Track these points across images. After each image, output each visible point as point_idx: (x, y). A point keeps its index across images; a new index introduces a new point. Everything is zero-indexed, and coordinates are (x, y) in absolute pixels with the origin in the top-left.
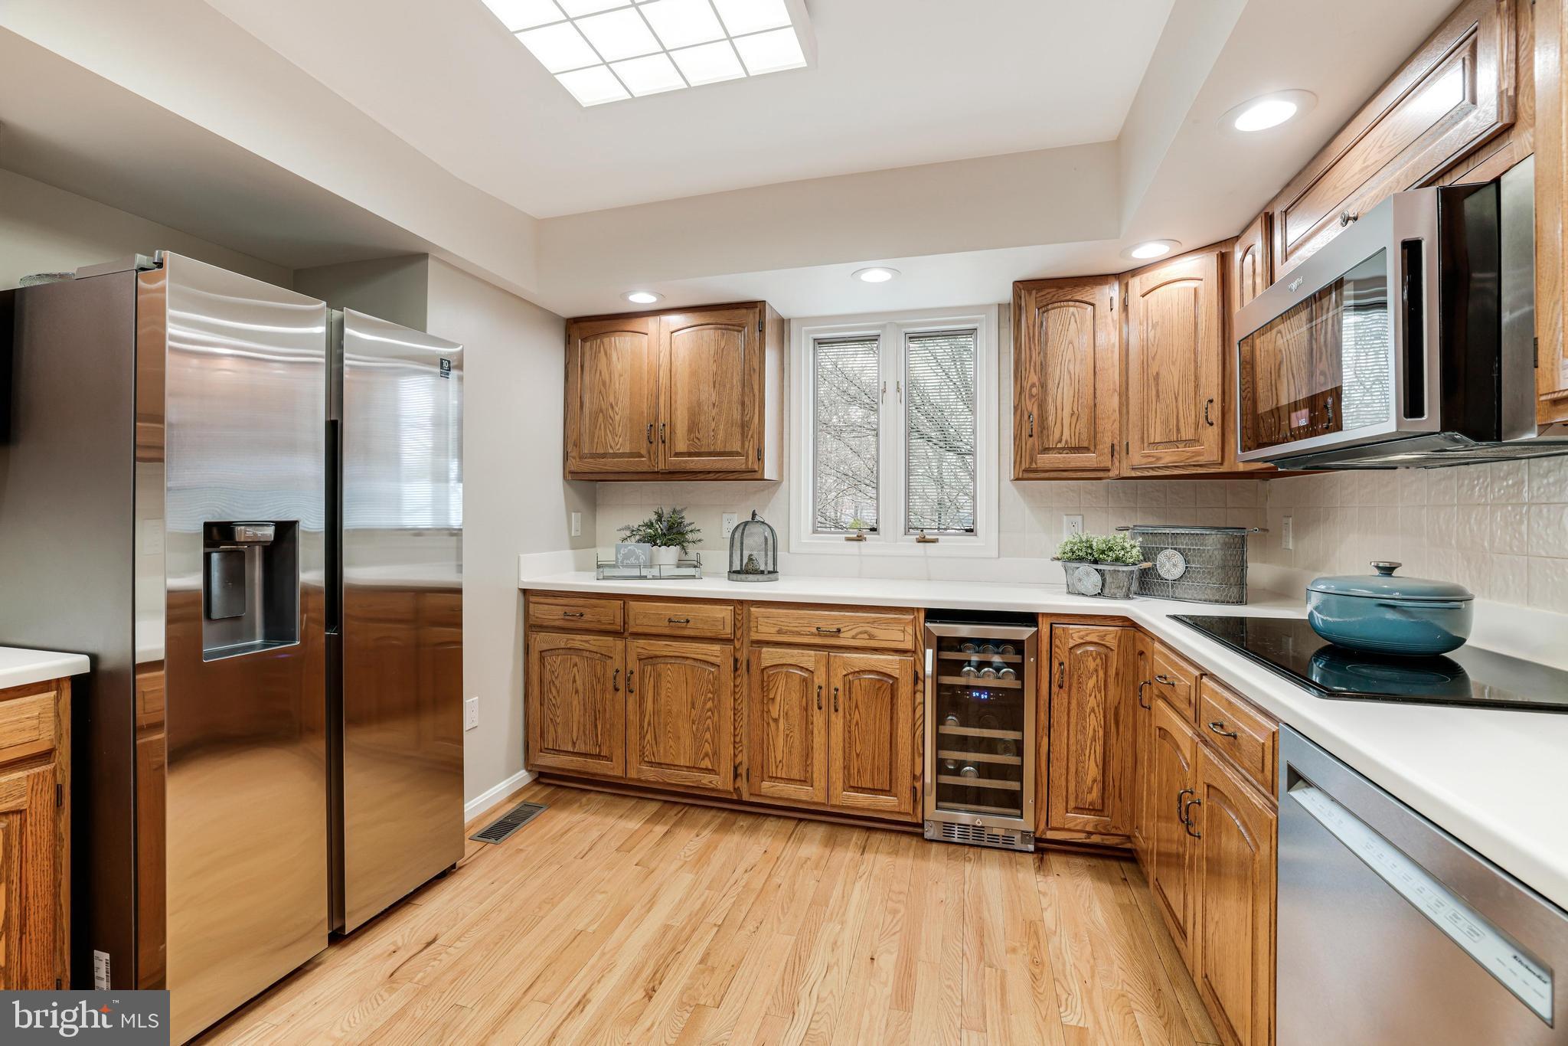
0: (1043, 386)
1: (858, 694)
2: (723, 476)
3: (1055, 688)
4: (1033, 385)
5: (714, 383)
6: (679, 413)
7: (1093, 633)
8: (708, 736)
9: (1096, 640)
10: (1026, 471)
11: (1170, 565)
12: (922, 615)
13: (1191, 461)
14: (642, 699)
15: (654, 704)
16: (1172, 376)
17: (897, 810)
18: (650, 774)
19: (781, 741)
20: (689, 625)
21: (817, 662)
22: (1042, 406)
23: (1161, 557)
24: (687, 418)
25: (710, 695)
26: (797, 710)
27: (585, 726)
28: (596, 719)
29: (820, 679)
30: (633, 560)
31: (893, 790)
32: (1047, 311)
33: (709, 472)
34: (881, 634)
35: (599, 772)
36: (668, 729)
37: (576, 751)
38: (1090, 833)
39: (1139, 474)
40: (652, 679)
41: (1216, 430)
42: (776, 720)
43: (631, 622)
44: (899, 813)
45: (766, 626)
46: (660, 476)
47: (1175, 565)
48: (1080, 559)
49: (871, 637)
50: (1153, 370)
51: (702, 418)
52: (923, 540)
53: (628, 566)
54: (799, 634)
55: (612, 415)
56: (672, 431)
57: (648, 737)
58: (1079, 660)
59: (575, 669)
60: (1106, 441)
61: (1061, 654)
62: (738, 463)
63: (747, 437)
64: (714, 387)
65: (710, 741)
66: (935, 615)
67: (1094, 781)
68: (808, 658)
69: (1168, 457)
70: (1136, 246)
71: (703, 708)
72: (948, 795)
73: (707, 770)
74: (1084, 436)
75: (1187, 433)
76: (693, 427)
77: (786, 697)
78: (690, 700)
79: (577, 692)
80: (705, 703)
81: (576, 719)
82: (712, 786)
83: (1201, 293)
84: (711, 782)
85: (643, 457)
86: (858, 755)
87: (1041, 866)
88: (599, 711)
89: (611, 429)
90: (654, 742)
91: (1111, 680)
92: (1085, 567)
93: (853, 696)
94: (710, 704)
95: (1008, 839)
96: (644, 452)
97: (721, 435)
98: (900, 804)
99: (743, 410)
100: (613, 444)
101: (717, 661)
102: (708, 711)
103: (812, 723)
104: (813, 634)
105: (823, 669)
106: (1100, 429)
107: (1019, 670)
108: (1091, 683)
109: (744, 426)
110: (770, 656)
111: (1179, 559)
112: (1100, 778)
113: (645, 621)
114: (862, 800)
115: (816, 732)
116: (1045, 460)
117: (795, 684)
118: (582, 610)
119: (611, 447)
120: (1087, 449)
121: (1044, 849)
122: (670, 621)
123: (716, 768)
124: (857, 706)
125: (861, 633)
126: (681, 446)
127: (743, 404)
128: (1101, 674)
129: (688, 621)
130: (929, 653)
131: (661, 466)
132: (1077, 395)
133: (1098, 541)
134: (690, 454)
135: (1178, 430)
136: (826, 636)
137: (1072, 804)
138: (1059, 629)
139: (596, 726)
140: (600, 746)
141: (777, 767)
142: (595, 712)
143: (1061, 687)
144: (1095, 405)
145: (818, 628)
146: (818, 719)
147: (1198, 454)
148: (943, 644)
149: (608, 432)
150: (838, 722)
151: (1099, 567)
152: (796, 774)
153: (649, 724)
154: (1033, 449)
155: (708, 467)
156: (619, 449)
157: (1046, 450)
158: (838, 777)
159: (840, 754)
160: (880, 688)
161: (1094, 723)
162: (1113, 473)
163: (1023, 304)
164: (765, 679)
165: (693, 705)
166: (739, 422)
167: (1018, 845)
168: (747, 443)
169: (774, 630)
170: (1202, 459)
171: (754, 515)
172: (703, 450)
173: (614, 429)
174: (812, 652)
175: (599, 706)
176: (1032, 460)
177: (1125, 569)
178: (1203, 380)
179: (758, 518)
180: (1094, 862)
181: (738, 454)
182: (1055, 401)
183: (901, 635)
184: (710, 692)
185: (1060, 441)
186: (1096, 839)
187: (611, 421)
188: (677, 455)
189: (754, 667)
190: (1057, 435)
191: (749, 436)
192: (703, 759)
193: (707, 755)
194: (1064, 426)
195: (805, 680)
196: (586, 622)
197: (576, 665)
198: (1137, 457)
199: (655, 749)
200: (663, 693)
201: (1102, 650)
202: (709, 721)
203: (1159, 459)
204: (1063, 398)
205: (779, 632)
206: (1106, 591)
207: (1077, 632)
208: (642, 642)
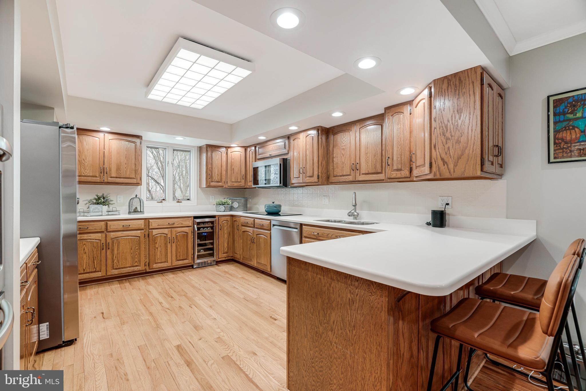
0: (212, 168)
1: (179, 238)
2: (128, 184)
3: (219, 230)
4: (210, 168)
5: (126, 157)
6: (113, 164)
7: (225, 218)
8: (136, 256)
9: (226, 220)
10: (208, 186)
11: (236, 205)
12: (193, 218)
13: (240, 185)
14: (113, 250)
15: (117, 251)
16: (236, 169)
17: (188, 263)
18: (116, 272)
19: (159, 253)
20: (130, 227)
21: (168, 232)
22: (212, 172)
23: (234, 203)
24: (116, 166)
25: (137, 245)
26: (163, 244)
27: (89, 263)
28: (94, 260)
29: (169, 236)
30: (97, 210)
31: (187, 258)
32: (213, 152)
33: (123, 183)
34: (184, 223)
35: (95, 276)
36: (123, 257)
37: (85, 272)
38: (226, 257)
39: (229, 187)
40: (116, 244)
41: (244, 180)
42: (157, 248)
43: (108, 228)
44: (189, 263)
45: (154, 224)
46: (104, 184)
47: (237, 205)
48: (220, 204)
49: (182, 224)
50: (233, 168)
51: (121, 167)
52: (178, 202)
53: (95, 212)
54: (164, 225)
55: (84, 163)
56: (110, 170)
57: (115, 261)
58: (223, 224)
59: (85, 246)
60: (223, 180)
61: (220, 223)
62: (134, 181)
63: (137, 174)
64: (126, 158)
65: (137, 258)
66: (195, 217)
67: (226, 247)
68: (166, 231)
69: (236, 184)
70: (231, 144)
71: (135, 249)
72: (200, 257)
73: (136, 266)
74: (219, 179)
75: (239, 180)
76: (118, 169)
77: (160, 242)
78: (130, 248)
79: (85, 253)
80: (135, 248)
81: (85, 261)
82: (138, 270)
83: (242, 155)
84: (137, 269)
85: (98, 177)
86: (179, 252)
87: (218, 266)
88: (95, 257)
89: (83, 167)
90: (117, 262)
91: (229, 227)
92: (221, 206)
93: (178, 238)
94: (137, 248)
95: (211, 263)
96: (98, 176)
97: (128, 173)
98: (189, 261)
99: (135, 166)
100: (84, 173)
101: (139, 235)
102: (136, 249)
103: (167, 247)
104: (167, 225)
105: (170, 233)
106: (222, 178)
107: (212, 228)
108: (225, 228)
109: (136, 171)
110: (155, 232)
111: (237, 204)
112: (227, 246)
113: (114, 227)
114: (180, 262)
115: (168, 249)
116: (213, 184)
117: (163, 238)
118: (88, 226)
119: (83, 173)
120: (220, 182)
121: (218, 263)
122: (123, 226)
123: (139, 265)
124: (179, 241)
125: (180, 223)
126: (114, 175)
127: (135, 164)
128: (227, 226)
129: (130, 226)
130: (195, 226)
131: (106, 181)
132: (218, 171)
133: (223, 201)
134: (116, 178)
135: (237, 180)
136: (171, 225)
137: (223, 253)
138: (220, 218)
139: (94, 262)
140: (96, 268)
141: (158, 260)
142: (94, 258)
143: (220, 230)
144: (221, 173)
145: (169, 223)
146: (169, 246)
147: (241, 184)
148: (198, 224)
149: (82, 168)
150: (174, 245)
151: (224, 206)
152: (163, 260)
153: (116, 257)
154: (210, 181)
155: (124, 182)
156: (87, 174)
157: (212, 182)
158: (174, 258)
159: (175, 253)
160: (184, 236)
161: (226, 236)
162: (224, 187)
163: (208, 150)
164: (154, 238)
165: (131, 249)
166: (134, 169)
167: (213, 264)
168: (137, 175)
169: (157, 225)
170: (242, 185)
171: (136, 196)
172: (121, 177)
173: (85, 167)
174: (167, 229)
175: (95, 255)
176: (210, 184)
177: (229, 206)
178: (242, 171)
179: (137, 197)
180: (227, 263)
181: (134, 178)
182: (214, 172)
183: (190, 223)
184: (137, 244)
185: (215, 180)
186: (227, 258)
187: (83, 165)
188: (111, 177)
189: (150, 236)
190: (214, 179)
191: (138, 174)
192: (135, 263)
193: (136, 262)
194: (216, 177)
195: (165, 236)
196: (90, 230)
198: (229, 184)
199: (118, 264)
200: (121, 247)
201: (227, 221)
202: (137, 252)
203: (234, 185)
204: (216, 172)
205: (158, 225)
206: (225, 211)
207: (223, 218)
208: (112, 233)
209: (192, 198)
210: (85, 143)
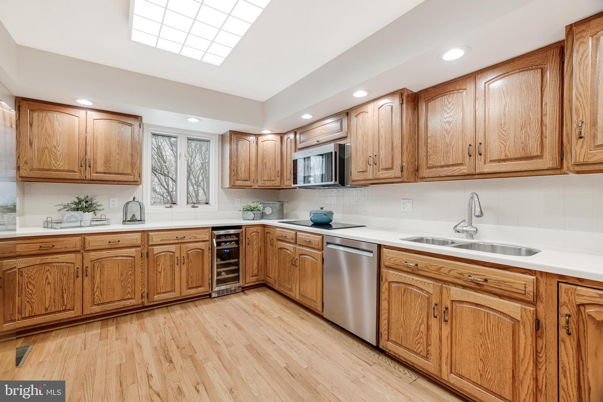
0: (237, 162)
1: (191, 257)
2: (121, 183)
3: (247, 245)
4: (235, 161)
5: (118, 145)
6: (99, 155)
7: (255, 229)
8: (129, 285)
9: (256, 231)
10: (232, 186)
11: (268, 211)
12: (211, 229)
13: (274, 185)
14: (93, 278)
15: (100, 278)
16: (269, 164)
17: (204, 291)
18: (97, 309)
19: (162, 279)
20: (120, 243)
21: (176, 249)
22: (237, 167)
23: (266, 209)
24: (103, 158)
25: (130, 269)
26: (169, 267)
27: (54, 299)
28: (63, 293)
29: (177, 254)
30: (73, 219)
31: (203, 285)
32: (238, 141)
33: (114, 181)
34: (198, 236)
35: (65, 317)
36: (108, 287)
37: (48, 312)
38: (255, 282)
39: (260, 188)
40: (99, 268)
41: (279, 178)
42: (160, 272)
43: (87, 245)
44: (205, 292)
45: (155, 239)
46: (86, 181)
47: (269, 211)
48: (248, 210)
49: (196, 238)
50: (265, 161)
51: (112, 159)
52: (193, 207)
53: (70, 222)
54: (169, 240)
55: (55, 151)
56: (95, 162)
57: (97, 293)
58: (252, 237)
59: (48, 273)
60: (253, 178)
61: (248, 236)
62: (130, 178)
63: (134, 168)
64: (118, 146)
65: (130, 287)
66: (214, 229)
67: (256, 268)
68: (172, 248)
69: (268, 184)
70: (263, 130)
71: (127, 275)
72: (220, 282)
73: (129, 299)
74: (247, 177)
75: (273, 178)
76: (107, 161)
77: (164, 264)
78: (120, 273)
79: (49, 283)
80: (128, 273)
81: (48, 296)
82: (131, 304)
83: (276, 145)
84: (131, 303)
85: (76, 172)
86: (191, 277)
87: (245, 294)
88: (65, 289)
89: (54, 157)
90: (100, 295)
91: (259, 241)
92: (250, 212)
93: (189, 258)
94: (130, 273)
95: (235, 290)
96: (76, 170)
97: (122, 167)
98: (205, 289)
99: (132, 158)
100: (55, 165)
101: (134, 255)
102: (129, 275)
103: (174, 270)
104: (175, 239)
105: (179, 251)
106: (251, 175)
107: (237, 242)
108: (255, 242)
109: (133, 165)
110: (157, 250)
111: (270, 209)
112: (257, 267)
113: (95, 244)
114: (193, 292)
115: (176, 273)
116: (238, 183)
117: (168, 258)
118: (53, 244)
119: (54, 166)
120: (247, 181)
121: (244, 289)
122: (109, 242)
123: (133, 297)
124: (191, 261)
125: (192, 237)
126: (100, 169)
127: (132, 155)
128: (257, 239)
129: (119, 241)
130: (214, 240)
131: (88, 177)
132: (246, 165)
133: (252, 205)
134: (104, 173)
135: (271, 177)
136: (179, 239)
137: (251, 275)
138: (247, 229)
139: (63, 297)
140: (66, 306)
141: (161, 289)
142: (62, 290)
143: (248, 244)
144: (250, 169)
145: (177, 237)
146: (177, 268)
147: (275, 183)
148: (219, 237)
149: (52, 159)
150: (184, 268)
151: (253, 212)
152: (168, 290)
153: (97, 287)
154: (234, 180)
155: (115, 179)
156: (60, 168)
157: (238, 180)
158: (184, 285)
159: (185, 278)
160: (198, 254)
161: (256, 253)
162: (253, 187)
163: (232, 138)
164: (155, 258)
165: (122, 275)
166: (131, 162)
167: (238, 291)
168: (134, 171)
169: (159, 240)
170: (276, 185)
171: (134, 199)
172: (112, 172)
173: (56, 158)
174: (174, 246)
175: (65, 287)
176: (234, 183)
177: (260, 212)
178: (276, 166)
179: (136, 200)
180: (256, 289)
181: (129, 174)
182: (240, 167)
183: (206, 236)
184: (130, 268)
185: (241, 178)
186: (256, 283)
187: (54, 154)
188: (97, 173)
189: (150, 255)
190: (241, 176)
191: (135, 168)
192: (127, 295)
193: (129, 293)
194: (243, 174)
195: (171, 256)
196: (56, 249)
197: (49, 270)
198: (260, 184)
199: (101, 298)
200: (106, 273)
201: (257, 233)
202: (130, 279)
203: (266, 184)
204: (242, 167)
205: (161, 240)
206: (255, 218)
207: (252, 229)
208: (93, 253)
209: (211, 201)
210: (56, 124)
